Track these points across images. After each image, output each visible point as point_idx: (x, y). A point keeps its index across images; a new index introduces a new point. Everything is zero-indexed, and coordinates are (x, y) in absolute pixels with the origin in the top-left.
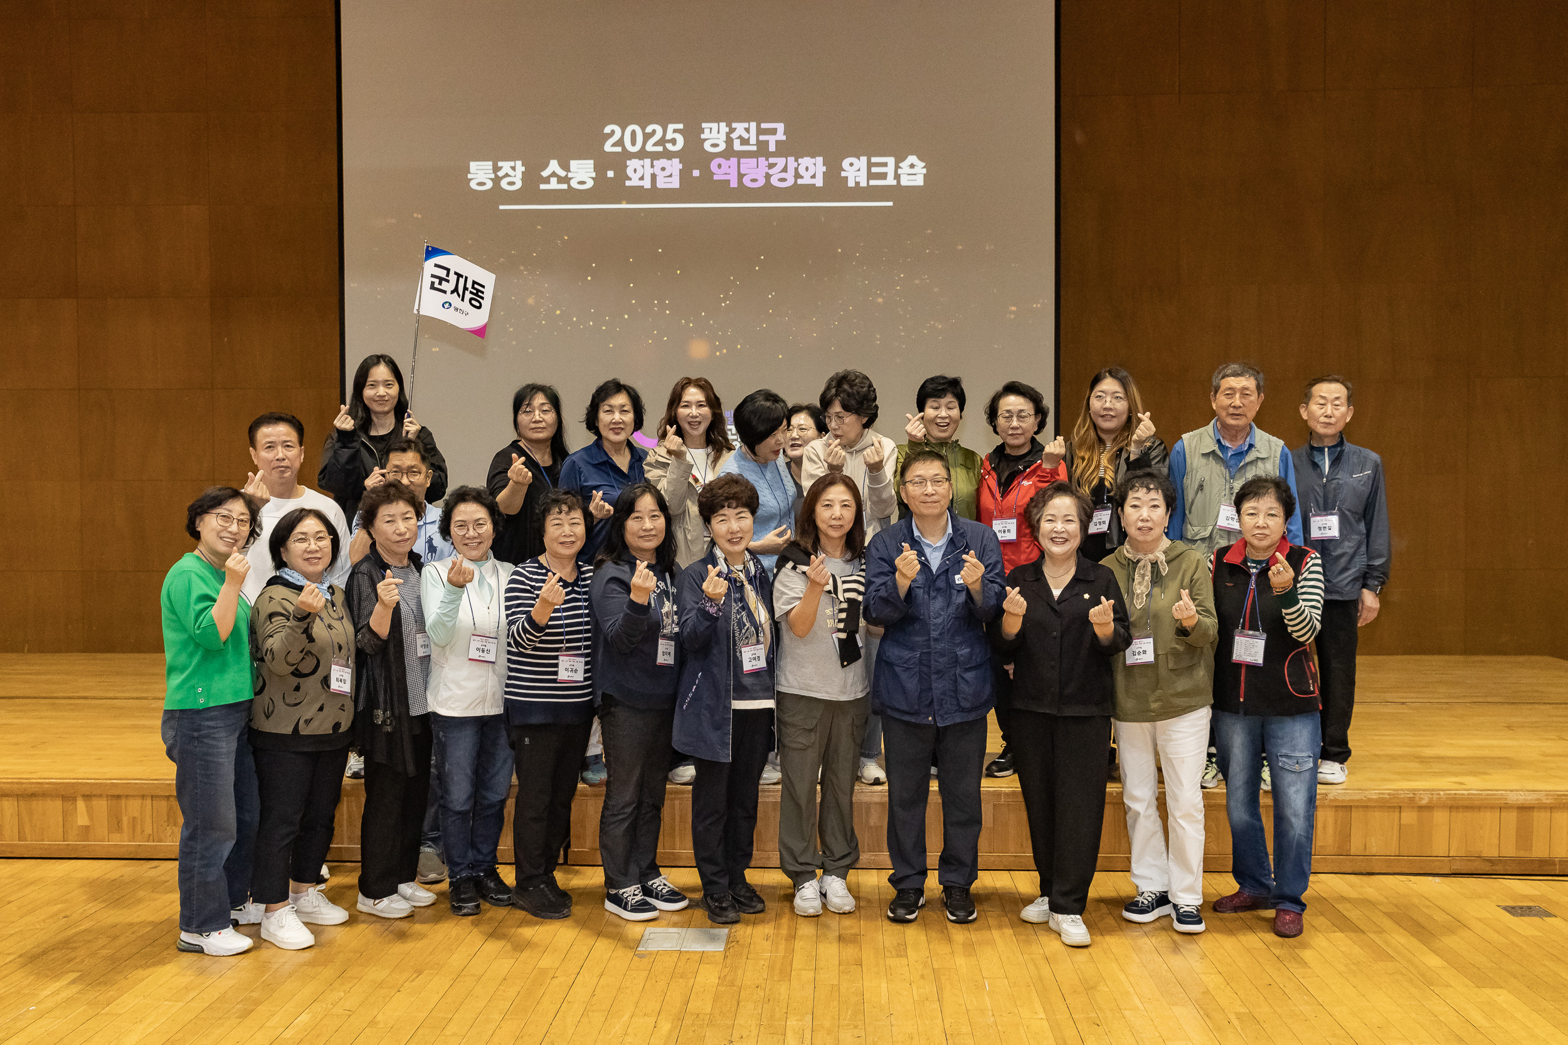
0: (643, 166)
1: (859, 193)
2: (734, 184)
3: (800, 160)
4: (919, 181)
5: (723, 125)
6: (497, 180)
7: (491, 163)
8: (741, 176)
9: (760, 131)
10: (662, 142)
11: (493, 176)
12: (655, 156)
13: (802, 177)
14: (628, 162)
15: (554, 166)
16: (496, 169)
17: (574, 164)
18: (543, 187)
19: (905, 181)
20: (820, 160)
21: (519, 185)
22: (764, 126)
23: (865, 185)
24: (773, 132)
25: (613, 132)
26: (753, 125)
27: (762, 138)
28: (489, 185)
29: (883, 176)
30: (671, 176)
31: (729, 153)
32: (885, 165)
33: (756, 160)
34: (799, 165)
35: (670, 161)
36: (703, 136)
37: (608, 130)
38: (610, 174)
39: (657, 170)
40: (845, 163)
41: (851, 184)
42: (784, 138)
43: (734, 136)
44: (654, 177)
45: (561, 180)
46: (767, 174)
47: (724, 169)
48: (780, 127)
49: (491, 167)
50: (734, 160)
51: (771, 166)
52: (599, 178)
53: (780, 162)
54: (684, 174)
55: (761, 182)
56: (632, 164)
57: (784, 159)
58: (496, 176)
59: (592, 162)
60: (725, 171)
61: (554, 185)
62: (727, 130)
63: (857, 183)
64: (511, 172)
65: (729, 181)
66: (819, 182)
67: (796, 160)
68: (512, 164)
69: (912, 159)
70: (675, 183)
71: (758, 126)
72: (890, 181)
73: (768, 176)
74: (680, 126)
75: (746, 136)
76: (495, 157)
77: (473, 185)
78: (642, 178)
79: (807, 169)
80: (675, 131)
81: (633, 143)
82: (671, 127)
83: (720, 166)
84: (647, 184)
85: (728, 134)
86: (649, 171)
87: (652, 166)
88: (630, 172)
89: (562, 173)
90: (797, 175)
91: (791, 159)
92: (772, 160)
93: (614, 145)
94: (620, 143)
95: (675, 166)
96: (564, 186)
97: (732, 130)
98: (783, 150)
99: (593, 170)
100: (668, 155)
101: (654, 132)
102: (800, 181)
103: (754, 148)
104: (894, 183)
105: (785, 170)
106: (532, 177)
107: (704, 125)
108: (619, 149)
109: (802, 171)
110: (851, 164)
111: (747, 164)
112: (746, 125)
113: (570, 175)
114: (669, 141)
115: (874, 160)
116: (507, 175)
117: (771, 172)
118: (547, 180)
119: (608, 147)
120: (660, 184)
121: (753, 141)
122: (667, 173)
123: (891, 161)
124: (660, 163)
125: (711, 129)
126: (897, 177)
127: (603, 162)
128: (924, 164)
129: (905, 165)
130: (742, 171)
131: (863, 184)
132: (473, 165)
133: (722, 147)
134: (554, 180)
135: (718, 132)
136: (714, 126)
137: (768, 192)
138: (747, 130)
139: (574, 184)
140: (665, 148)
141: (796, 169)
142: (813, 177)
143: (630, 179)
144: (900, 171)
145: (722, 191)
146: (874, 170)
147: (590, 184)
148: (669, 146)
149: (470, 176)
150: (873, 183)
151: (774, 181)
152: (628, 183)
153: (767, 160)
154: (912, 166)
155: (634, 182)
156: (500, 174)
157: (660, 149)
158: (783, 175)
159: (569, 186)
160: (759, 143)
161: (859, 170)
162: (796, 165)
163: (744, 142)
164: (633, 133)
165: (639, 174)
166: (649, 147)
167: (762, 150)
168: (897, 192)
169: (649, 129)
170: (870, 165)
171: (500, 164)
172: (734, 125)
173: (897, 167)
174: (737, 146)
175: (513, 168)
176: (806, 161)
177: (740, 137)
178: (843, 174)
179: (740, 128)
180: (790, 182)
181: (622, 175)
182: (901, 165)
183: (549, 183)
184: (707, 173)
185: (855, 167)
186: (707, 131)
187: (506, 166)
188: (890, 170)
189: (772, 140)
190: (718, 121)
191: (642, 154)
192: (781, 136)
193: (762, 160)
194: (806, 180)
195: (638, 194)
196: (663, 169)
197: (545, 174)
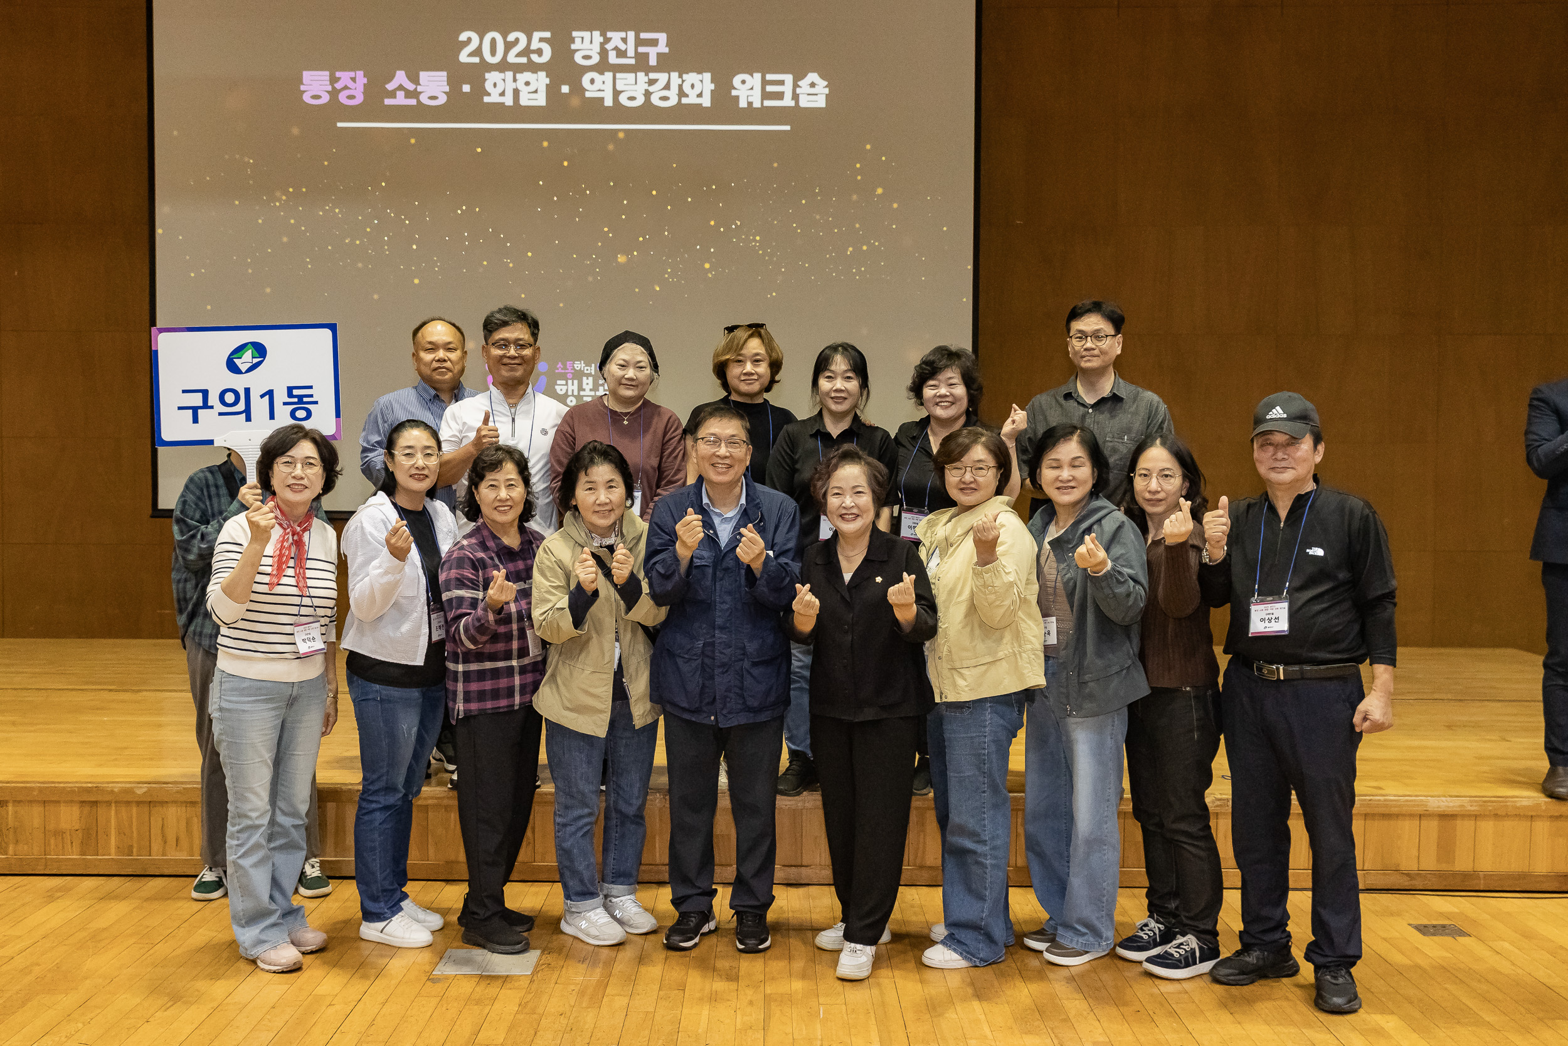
0: (504, 80)
1: (751, 114)
2: (609, 102)
3: (685, 76)
4: (821, 102)
5: (596, 34)
6: (334, 93)
7: (327, 73)
8: (616, 93)
9: (639, 42)
10: (526, 52)
11: (330, 88)
12: (517, 69)
13: (687, 96)
14: (487, 75)
15: (401, 77)
16: (334, 80)
17: (424, 76)
18: (388, 102)
19: (804, 102)
20: (707, 76)
21: (359, 99)
22: (643, 36)
23: (759, 106)
24: (654, 43)
25: (469, 40)
26: (631, 35)
27: (641, 50)
28: (325, 99)
29: (780, 96)
30: (536, 92)
31: (603, 66)
32: (782, 83)
33: (634, 75)
34: (683, 81)
35: (535, 75)
36: (573, 47)
37: (463, 37)
38: (466, 88)
39: (520, 85)
40: (737, 80)
41: (743, 104)
42: (666, 50)
43: (609, 46)
44: (516, 92)
45: (409, 94)
46: (647, 91)
47: (597, 86)
48: (662, 37)
49: (328, 78)
50: (609, 76)
51: (652, 82)
52: (454, 92)
53: (662, 77)
54: (552, 91)
55: (640, 101)
56: (492, 77)
57: (666, 75)
58: (334, 88)
59: (445, 73)
60: (598, 86)
61: (400, 100)
62: (601, 39)
63: (750, 104)
64: (350, 84)
65: (603, 98)
66: (706, 102)
67: (680, 76)
68: (352, 74)
69: (813, 77)
70: (541, 100)
71: (637, 37)
72: (788, 102)
73: (648, 94)
74: (547, 35)
75: (622, 47)
76: (333, 67)
77: (307, 98)
78: (502, 94)
79: (693, 86)
80: (541, 40)
81: (493, 52)
82: (537, 35)
83: (592, 81)
84: (508, 101)
85: (602, 45)
86: (510, 87)
87: (515, 80)
88: (488, 86)
89: (410, 86)
90: (682, 94)
91: (674, 75)
92: (652, 76)
93: (470, 55)
94: (478, 52)
95: (541, 80)
96: (413, 102)
97: (607, 40)
98: (665, 64)
99: (446, 83)
100: (533, 67)
101: (517, 40)
102: (684, 101)
103: (632, 61)
104: (792, 103)
105: (667, 87)
106: (376, 90)
107: (575, 34)
108: (476, 60)
109: (687, 88)
110: (743, 82)
111: (625, 81)
112: (623, 35)
113: (419, 89)
114: (534, 52)
115: (769, 77)
116: (346, 88)
117: (651, 89)
118: (392, 94)
119: (464, 57)
120: (524, 101)
121: (631, 52)
122: (532, 88)
123: (788, 78)
124: (523, 77)
125: (583, 38)
126: (795, 97)
127: (458, 74)
128: (826, 83)
129: (804, 83)
130: (619, 88)
131: (757, 104)
132: (307, 75)
133: (596, 59)
134: (400, 94)
135: (591, 42)
136: (586, 35)
137: (648, 112)
138: (624, 40)
139: (424, 99)
140: (529, 59)
141: (680, 87)
142: (700, 95)
143: (489, 94)
144: (798, 91)
145: (594, 109)
146: (769, 88)
147: (442, 100)
148: (535, 58)
149: (302, 88)
150: (767, 103)
151: (655, 100)
152: (486, 99)
153: (647, 75)
154: (813, 85)
155: (493, 98)
156: (338, 86)
157: (524, 60)
158: (665, 93)
159: (419, 101)
160: (638, 55)
161: (752, 89)
162: (680, 81)
163: (621, 54)
164: (493, 42)
165: (500, 89)
166: (512, 58)
167: (642, 64)
168: (794, 114)
169: (511, 37)
170: (765, 82)
171: (338, 74)
172: (609, 34)
173: (796, 86)
174: (613, 59)
175: (354, 79)
176: (691, 78)
177: (616, 48)
178: (734, 93)
179: (616, 37)
180: (673, 101)
181: (480, 90)
182: (800, 83)
183: (395, 97)
184: (578, 89)
185: (748, 85)
186: (578, 41)
187: (344, 77)
188: (787, 89)
189: (653, 53)
190: (591, 29)
191: (503, 66)
192: (663, 48)
193: (641, 75)
194: (692, 99)
195: (498, 112)
196: (527, 84)
197: (390, 86)
